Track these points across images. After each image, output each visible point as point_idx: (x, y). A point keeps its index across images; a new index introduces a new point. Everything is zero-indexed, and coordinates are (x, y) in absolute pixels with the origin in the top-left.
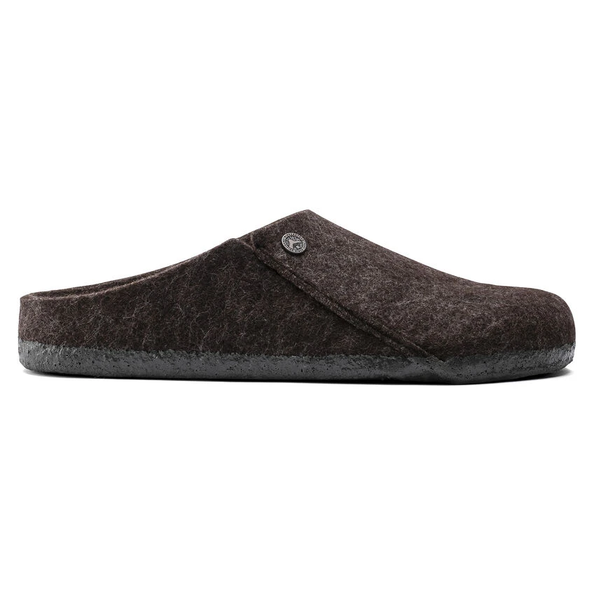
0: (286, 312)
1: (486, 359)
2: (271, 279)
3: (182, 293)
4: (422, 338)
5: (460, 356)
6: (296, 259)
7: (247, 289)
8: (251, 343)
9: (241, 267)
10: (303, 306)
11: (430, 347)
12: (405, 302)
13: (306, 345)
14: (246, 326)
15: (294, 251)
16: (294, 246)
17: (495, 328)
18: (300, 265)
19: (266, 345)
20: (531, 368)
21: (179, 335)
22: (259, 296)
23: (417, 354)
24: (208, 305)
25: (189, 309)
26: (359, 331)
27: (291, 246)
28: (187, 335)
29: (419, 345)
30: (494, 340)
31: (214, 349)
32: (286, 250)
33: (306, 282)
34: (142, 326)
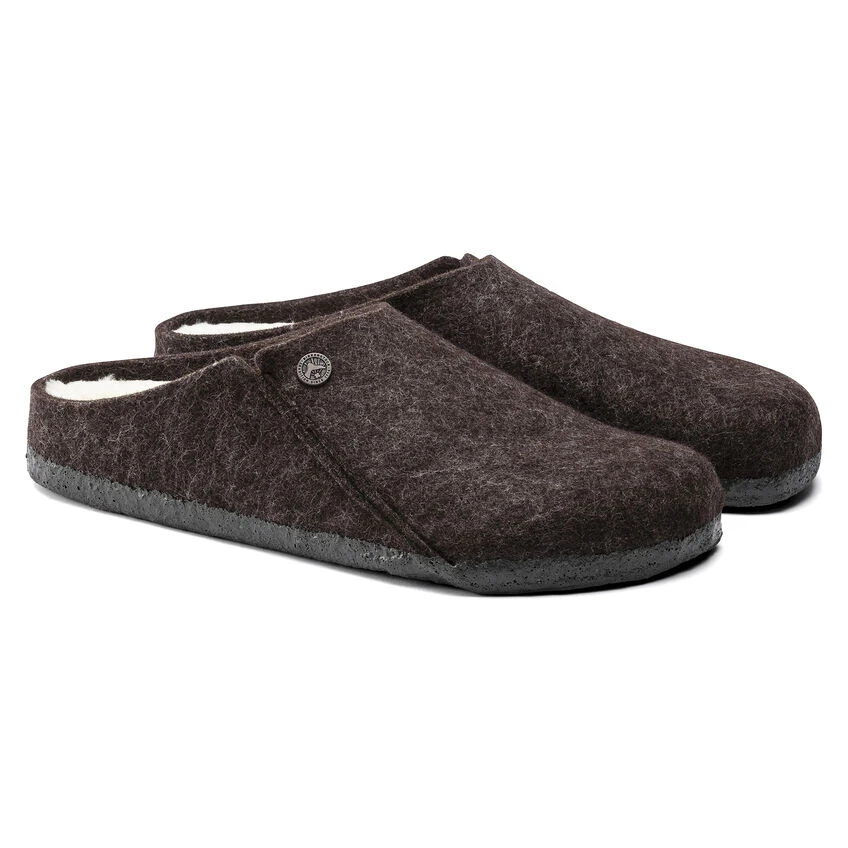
0: (281, 466)
1: (514, 566)
2: (271, 419)
3: (168, 422)
4: (429, 529)
5: (477, 560)
6: (309, 393)
7: (242, 427)
8: (241, 500)
9: (238, 397)
10: (301, 462)
11: (438, 544)
12: (431, 472)
13: (299, 514)
14: (235, 476)
15: (309, 382)
16: (313, 373)
17: (537, 523)
18: (312, 403)
19: (256, 505)
20: (593, 578)
21: (164, 474)
22: (254, 439)
23: (419, 550)
24: (197, 441)
25: (176, 443)
26: (358, 508)
27: (308, 374)
28: (173, 476)
29: (423, 538)
30: (530, 541)
31: (202, 498)
32: (299, 380)
33: (309, 430)
34: (126, 454)
